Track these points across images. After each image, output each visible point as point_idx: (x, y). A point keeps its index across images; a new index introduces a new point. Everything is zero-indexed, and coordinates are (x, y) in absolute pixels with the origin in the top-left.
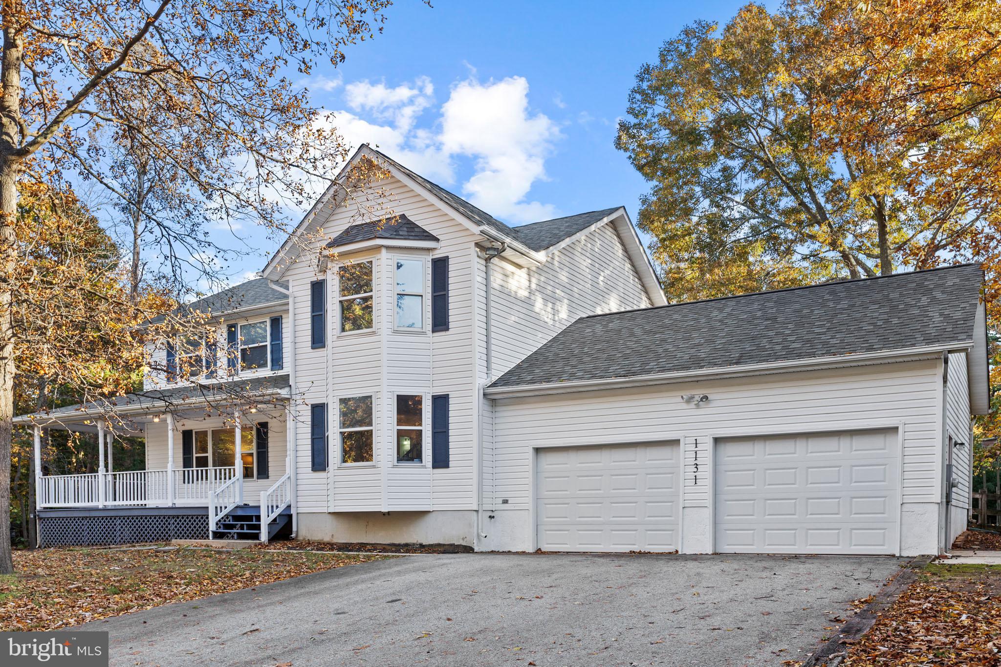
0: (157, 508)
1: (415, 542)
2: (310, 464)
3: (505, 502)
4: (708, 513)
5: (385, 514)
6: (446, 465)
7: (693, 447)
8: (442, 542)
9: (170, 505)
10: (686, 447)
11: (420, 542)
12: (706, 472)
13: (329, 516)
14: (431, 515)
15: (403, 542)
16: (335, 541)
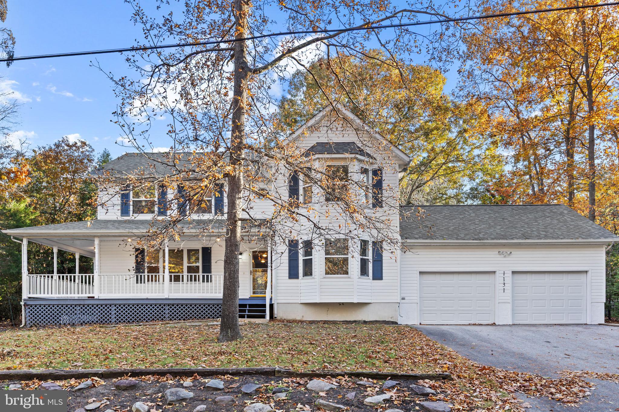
0: (147, 299)
1: (360, 319)
2: (287, 275)
3: (403, 299)
4: (509, 306)
5: (340, 304)
6: (381, 278)
7: (502, 275)
8: (378, 319)
9: (167, 297)
10: (499, 275)
11: (364, 319)
12: (508, 286)
13: (302, 306)
14: (370, 305)
15: (352, 319)
16: (304, 319)
